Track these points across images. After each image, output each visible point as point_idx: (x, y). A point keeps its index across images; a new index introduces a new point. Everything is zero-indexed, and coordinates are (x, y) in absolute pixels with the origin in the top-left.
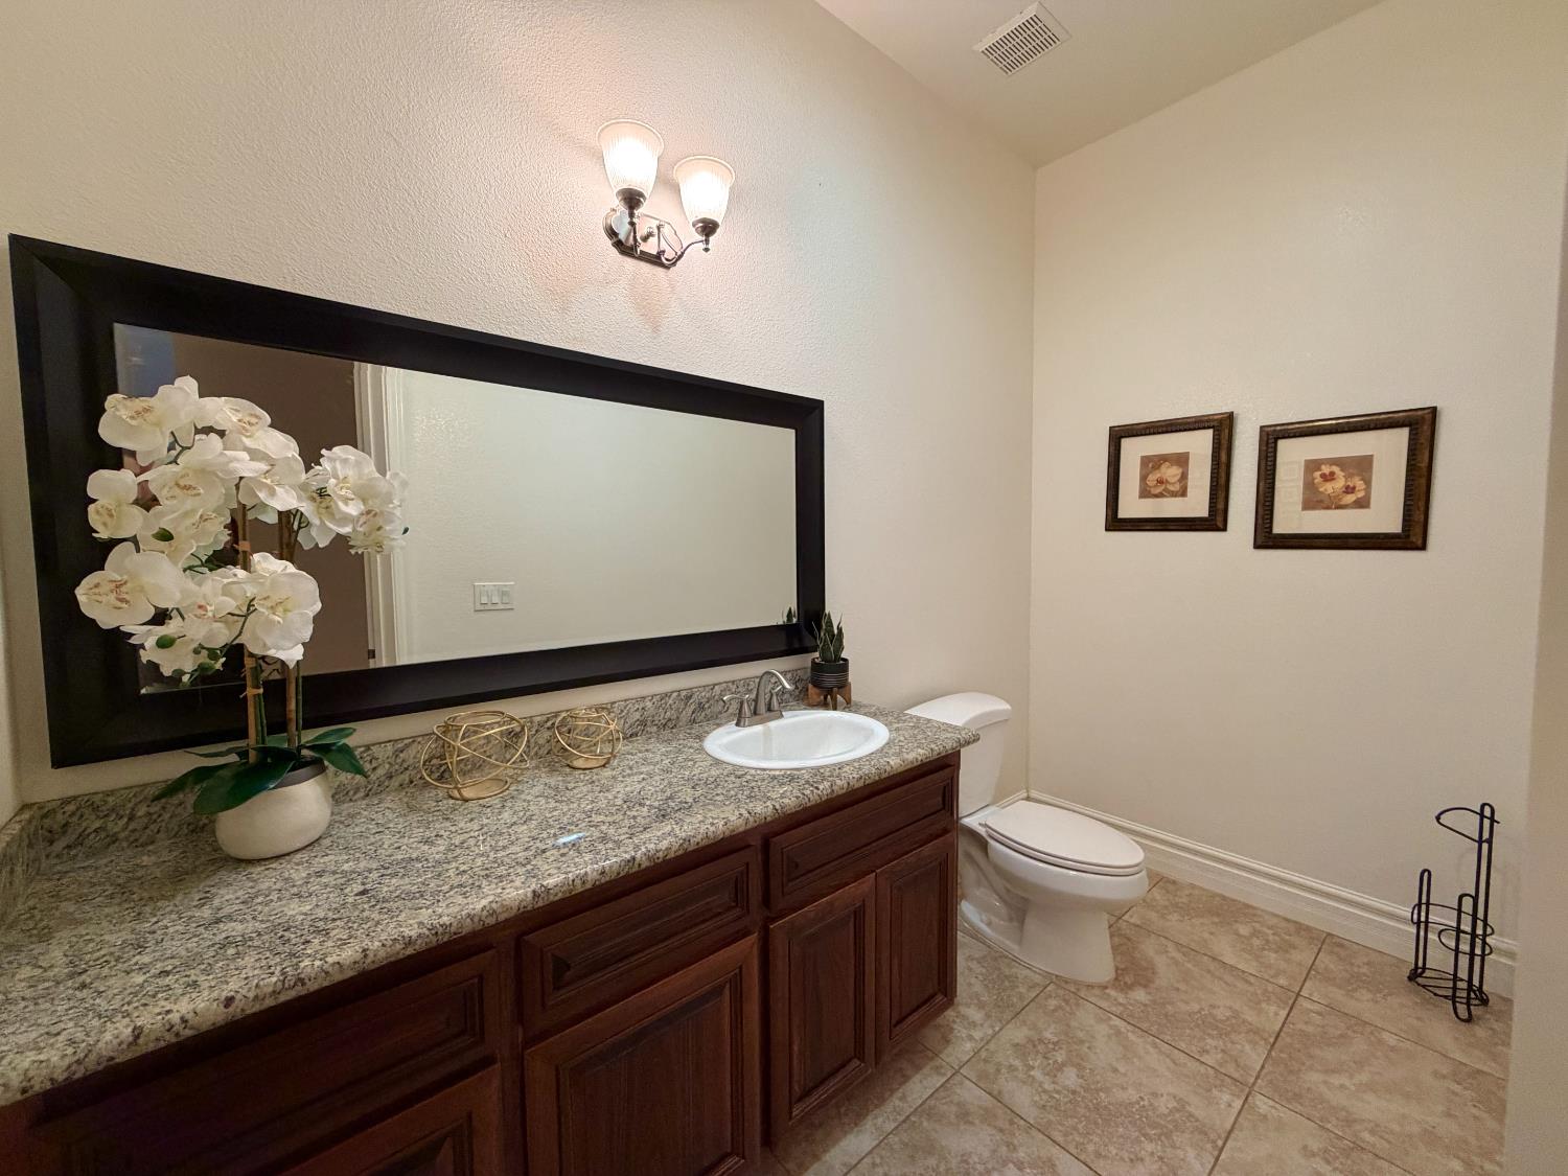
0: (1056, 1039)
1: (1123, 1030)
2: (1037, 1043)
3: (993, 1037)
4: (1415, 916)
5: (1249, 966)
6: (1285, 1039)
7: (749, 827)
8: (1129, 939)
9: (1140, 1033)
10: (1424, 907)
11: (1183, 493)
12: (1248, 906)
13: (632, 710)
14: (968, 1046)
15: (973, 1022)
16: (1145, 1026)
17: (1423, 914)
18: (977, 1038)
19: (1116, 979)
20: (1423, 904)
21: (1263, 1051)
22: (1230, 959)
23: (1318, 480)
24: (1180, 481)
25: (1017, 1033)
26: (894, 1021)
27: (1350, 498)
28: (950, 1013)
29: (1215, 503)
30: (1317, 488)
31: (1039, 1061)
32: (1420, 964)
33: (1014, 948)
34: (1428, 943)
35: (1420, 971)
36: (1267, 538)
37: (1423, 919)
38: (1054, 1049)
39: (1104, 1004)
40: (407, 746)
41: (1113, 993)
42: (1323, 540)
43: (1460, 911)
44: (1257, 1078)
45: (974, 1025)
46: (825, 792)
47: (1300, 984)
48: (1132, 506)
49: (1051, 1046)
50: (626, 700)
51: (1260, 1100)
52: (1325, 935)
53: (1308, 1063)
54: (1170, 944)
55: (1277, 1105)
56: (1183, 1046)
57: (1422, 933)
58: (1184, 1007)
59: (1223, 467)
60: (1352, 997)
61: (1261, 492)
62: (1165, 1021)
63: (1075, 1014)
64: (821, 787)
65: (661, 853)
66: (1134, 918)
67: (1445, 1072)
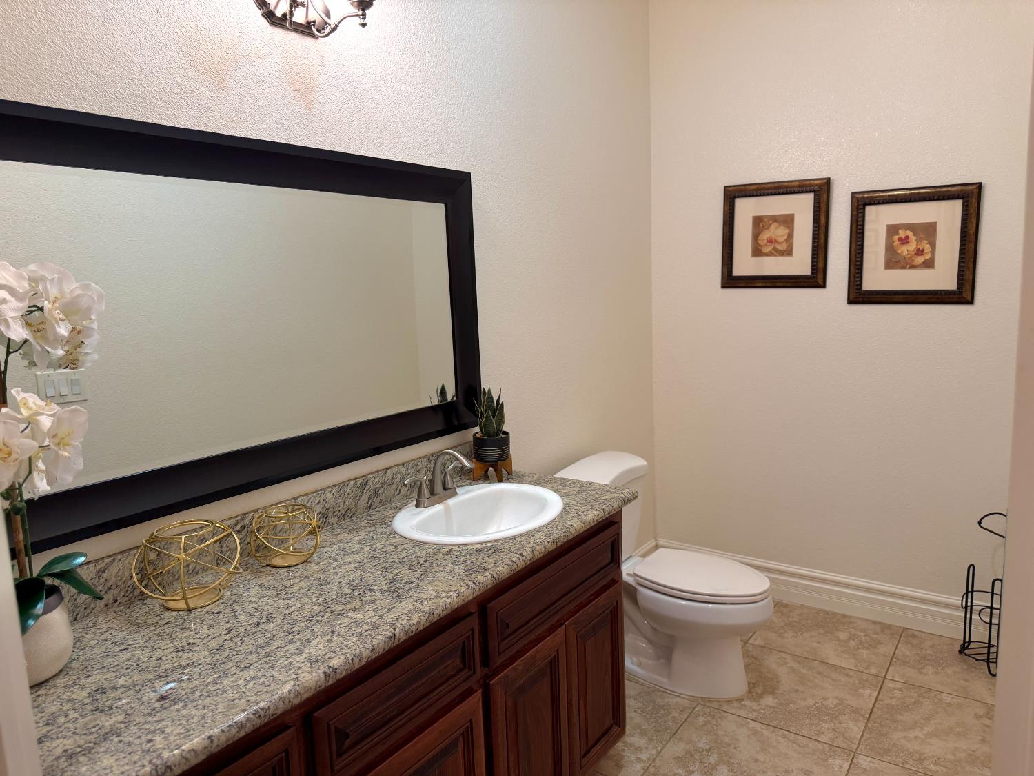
0: (708, 747)
1: (760, 730)
2: (693, 753)
3: (657, 755)
4: (964, 603)
5: (848, 663)
6: (877, 712)
7: (475, 595)
8: (756, 658)
9: (772, 728)
10: (970, 594)
11: (789, 252)
12: (845, 616)
13: (314, 504)
14: (638, 766)
15: (639, 747)
16: (775, 723)
17: (969, 600)
18: (644, 759)
19: (750, 692)
20: (969, 592)
21: (862, 725)
22: (834, 661)
23: (896, 243)
24: (787, 240)
25: (676, 748)
26: (583, 753)
27: (920, 260)
28: (619, 745)
29: (817, 262)
30: (895, 251)
31: (697, 766)
32: (967, 640)
33: (663, 681)
34: (973, 622)
35: (966, 644)
36: (858, 295)
37: (969, 604)
38: (708, 755)
39: (742, 713)
40: (108, 565)
41: (747, 703)
42: (901, 296)
43: (992, 593)
44: (859, 744)
45: (639, 749)
46: (528, 557)
47: (885, 670)
48: (744, 265)
49: (705, 753)
50: (307, 494)
51: (862, 759)
52: (902, 629)
53: (893, 726)
54: (788, 657)
55: (873, 760)
56: (805, 733)
57: (968, 616)
58: (803, 704)
59: (823, 229)
60: (921, 673)
61: (853, 252)
62: (790, 717)
63: (720, 724)
64: (525, 554)
65: (414, 627)
66: (758, 640)
67: (981, 714)
